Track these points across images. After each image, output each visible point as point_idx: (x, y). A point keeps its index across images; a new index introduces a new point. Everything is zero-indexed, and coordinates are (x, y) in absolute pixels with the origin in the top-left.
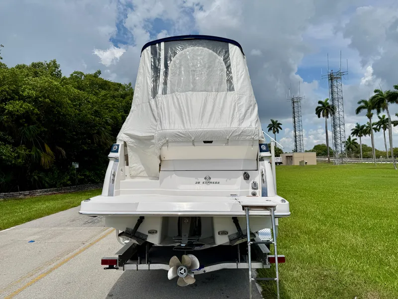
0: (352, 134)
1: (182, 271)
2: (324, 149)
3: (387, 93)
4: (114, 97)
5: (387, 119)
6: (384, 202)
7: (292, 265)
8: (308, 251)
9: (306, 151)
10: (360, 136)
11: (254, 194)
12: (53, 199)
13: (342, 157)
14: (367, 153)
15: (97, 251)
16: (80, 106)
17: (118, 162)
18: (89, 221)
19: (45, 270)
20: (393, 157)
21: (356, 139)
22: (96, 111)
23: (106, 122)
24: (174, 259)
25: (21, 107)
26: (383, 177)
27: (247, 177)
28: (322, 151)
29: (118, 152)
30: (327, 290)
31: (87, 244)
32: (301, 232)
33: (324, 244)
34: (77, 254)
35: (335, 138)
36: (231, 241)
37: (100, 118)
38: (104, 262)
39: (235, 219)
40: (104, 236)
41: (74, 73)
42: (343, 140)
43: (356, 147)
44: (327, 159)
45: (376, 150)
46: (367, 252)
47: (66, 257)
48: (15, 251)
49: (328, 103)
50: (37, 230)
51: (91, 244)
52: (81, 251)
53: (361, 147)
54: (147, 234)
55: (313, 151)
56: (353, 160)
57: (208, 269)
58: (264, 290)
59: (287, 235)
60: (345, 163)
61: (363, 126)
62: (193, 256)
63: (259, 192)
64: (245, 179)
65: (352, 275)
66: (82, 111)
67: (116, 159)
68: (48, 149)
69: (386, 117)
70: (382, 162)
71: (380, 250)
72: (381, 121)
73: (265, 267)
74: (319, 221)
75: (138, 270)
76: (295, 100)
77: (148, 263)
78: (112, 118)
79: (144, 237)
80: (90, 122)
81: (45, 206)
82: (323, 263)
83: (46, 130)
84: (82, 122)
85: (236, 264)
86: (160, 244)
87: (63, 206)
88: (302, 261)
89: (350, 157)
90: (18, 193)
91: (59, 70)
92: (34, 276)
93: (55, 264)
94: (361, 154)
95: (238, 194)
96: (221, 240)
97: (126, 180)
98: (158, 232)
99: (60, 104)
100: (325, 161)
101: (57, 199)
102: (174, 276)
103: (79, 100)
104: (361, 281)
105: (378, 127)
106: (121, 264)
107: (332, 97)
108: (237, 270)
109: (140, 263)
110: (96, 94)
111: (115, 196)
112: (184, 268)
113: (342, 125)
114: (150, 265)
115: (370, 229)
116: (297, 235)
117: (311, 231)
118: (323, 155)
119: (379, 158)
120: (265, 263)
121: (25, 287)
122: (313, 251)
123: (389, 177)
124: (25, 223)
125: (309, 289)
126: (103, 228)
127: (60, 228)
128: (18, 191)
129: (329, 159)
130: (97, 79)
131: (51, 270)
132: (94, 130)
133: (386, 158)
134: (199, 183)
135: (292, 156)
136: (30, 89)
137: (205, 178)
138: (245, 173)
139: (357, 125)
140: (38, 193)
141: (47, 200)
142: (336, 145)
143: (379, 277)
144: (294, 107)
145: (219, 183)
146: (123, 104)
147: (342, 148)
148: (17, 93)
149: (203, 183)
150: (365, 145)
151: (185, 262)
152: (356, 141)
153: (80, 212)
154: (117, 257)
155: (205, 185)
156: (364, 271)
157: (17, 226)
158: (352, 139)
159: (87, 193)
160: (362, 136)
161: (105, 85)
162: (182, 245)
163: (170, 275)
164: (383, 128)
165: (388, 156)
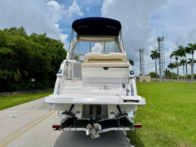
0: (168, 67)
1: (93, 131)
2: (154, 74)
3: (185, 48)
4: (52, 46)
5: (185, 60)
6: (184, 100)
7: (143, 129)
8: (150, 123)
9: (146, 75)
10: (172, 68)
11: (127, 95)
12: (22, 97)
13: (163, 78)
14: (175, 77)
15: (47, 122)
16: (36, 51)
17: (61, 78)
18: (42, 108)
19: (22, 131)
20: (187, 79)
21: (170, 70)
22: (44, 53)
23: (49, 59)
24: (89, 125)
25: (6, 51)
26: (183, 88)
27: (124, 86)
28: (153, 75)
29: (61, 73)
30: (161, 141)
31: (42, 118)
32: (146, 114)
33: (158, 119)
34: (37, 123)
35: (160, 69)
36: (116, 117)
37: (46, 56)
38: (54, 127)
39: (118, 106)
40: (50, 115)
41: (32, 34)
42: (164, 70)
43: (170, 74)
44: (156, 79)
45: (179, 75)
46: (178, 123)
47: (32, 125)
48: (6, 122)
49: (157, 52)
50: (15, 111)
51: (44, 119)
52: (39, 122)
53: (172, 74)
54: (75, 113)
55: (149, 75)
56: (169, 80)
57: (105, 130)
58: (131, 141)
59: (139, 115)
60: (165, 81)
61: (173, 64)
62: (98, 124)
63: (130, 93)
64: (123, 87)
65: (172, 134)
66: (37, 53)
67: (60, 77)
68: (18, 71)
69: (185, 59)
70: (182, 81)
71: (184, 123)
72: (182, 61)
73: (132, 130)
74: (154, 108)
75: (70, 131)
76: (141, 50)
77: (75, 127)
78: (52, 56)
79: (74, 115)
80: (41, 59)
81: (18, 100)
82: (158, 128)
83: (19, 62)
84: (37, 59)
85: (118, 128)
86: (82, 118)
87: (28, 100)
88: (148, 127)
89: (167, 78)
90: (4, 93)
91: (25, 32)
92: (17, 134)
93: (27, 128)
94: (172, 77)
95: (120, 95)
96: (111, 117)
97: (65, 87)
98: (81, 112)
99: (25, 49)
100: (155, 80)
101: (24, 97)
102: (89, 134)
103: (35, 47)
104: (176, 137)
105: (181, 64)
106: (62, 128)
107: (159, 49)
108: (118, 131)
109: (71, 128)
110: (44, 45)
111: (61, 94)
112: (94, 130)
113: (164, 63)
114: (76, 128)
115: (178, 113)
116: (144, 115)
117: (151, 113)
118: (154, 77)
119: (180, 79)
120: (132, 128)
121: (13, 139)
122: (152, 123)
123: (186, 88)
124: (9, 108)
125: (152, 140)
126: (49, 111)
127: (27, 111)
128: (4, 92)
129: (157, 79)
130: (44, 37)
131: (25, 131)
132: (42, 63)
133: (184, 79)
134: (101, 89)
135: (139, 78)
136: (10, 42)
137: (104, 87)
138: (123, 85)
139: (170, 63)
140: (14, 93)
141: (19, 97)
142: (160, 73)
143: (185, 135)
144: (140, 54)
145: (110, 89)
146: (57, 50)
147: (163, 74)
148: (4, 43)
149: (103, 89)
150: (174, 73)
151: (95, 127)
152: (169, 71)
153: (45, 102)
154: (60, 124)
155: (104, 90)
156: (178, 132)
157: (5, 110)
158: (168, 69)
159: (39, 94)
160: (173, 68)
161: (48, 40)
162: (93, 119)
163: (87, 133)
164: (183, 65)
165: (185, 78)
